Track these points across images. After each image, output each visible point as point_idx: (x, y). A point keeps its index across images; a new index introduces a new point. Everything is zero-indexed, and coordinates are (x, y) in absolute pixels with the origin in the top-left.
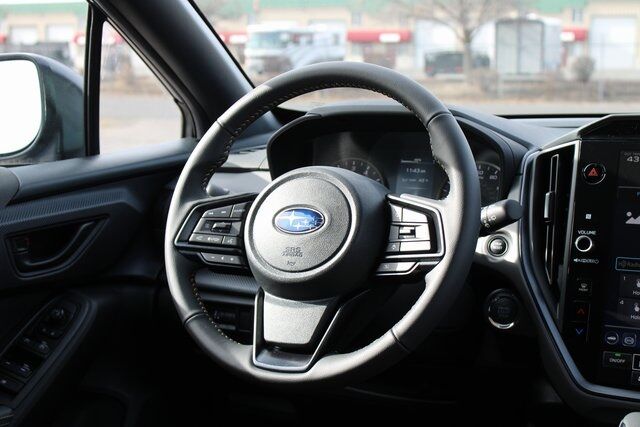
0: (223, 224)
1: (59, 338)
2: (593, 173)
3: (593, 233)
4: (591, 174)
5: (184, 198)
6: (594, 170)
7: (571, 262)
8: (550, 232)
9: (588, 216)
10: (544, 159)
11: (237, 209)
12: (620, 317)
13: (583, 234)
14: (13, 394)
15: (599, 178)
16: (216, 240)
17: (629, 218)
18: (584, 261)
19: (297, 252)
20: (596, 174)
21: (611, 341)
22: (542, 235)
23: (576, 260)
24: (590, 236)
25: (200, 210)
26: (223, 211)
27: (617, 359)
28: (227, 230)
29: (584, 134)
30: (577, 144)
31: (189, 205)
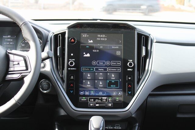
2: (73, 40)
3: (74, 60)
4: (72, 41)
6: (73, 39)
7: (67, 69)
9: (72, 55)
10: (56, 36)
12: (84, 86)
13: (71, 60)
15: (75, 42)
17: (85, 54)
18: (72, 69)
20: (73, 41)
21: (81, 94)
22: (58, 61)
23: (69, 69)
24: (73, 61)
27: (84, 99)
29: (69, 28)
30: (67, 31)
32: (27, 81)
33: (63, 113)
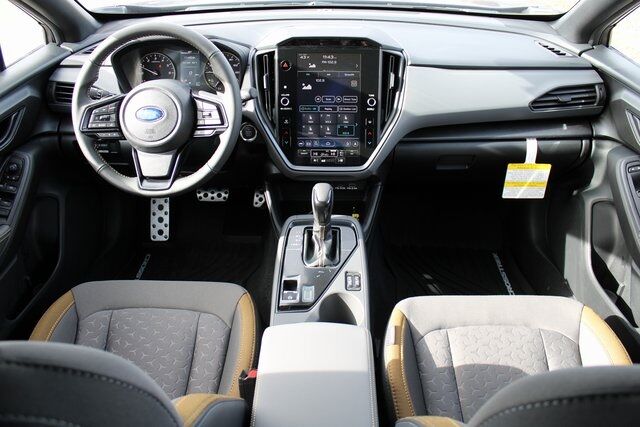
0: (105, 116)
1: (18, 180)
2: (285, 65)
3: (288, 95)
5: (80, 104)
7: (279, 109)
8: (268, 95)
9: (285, 87)
10: (260, 57)
11: (112, 107)
12: (304, 134)
13: (284, 96)
14: (6, 217)
15: (289, 68)
16: (104, 125)
17: (304, 86)
18: (285, 109)
19: (153, 131)
20: (287, 66)
21: (300, 145)
22: (265, 97)
23: (281, 108)
24: (287, 97)
25: (90, 110)
26: (104, 109)
27: (304, 153)
28: (108, 119)
29: (280, 45)
30: (276, 51)
31: (83, 108)
32: (225, 139)
33: (275, 170)
